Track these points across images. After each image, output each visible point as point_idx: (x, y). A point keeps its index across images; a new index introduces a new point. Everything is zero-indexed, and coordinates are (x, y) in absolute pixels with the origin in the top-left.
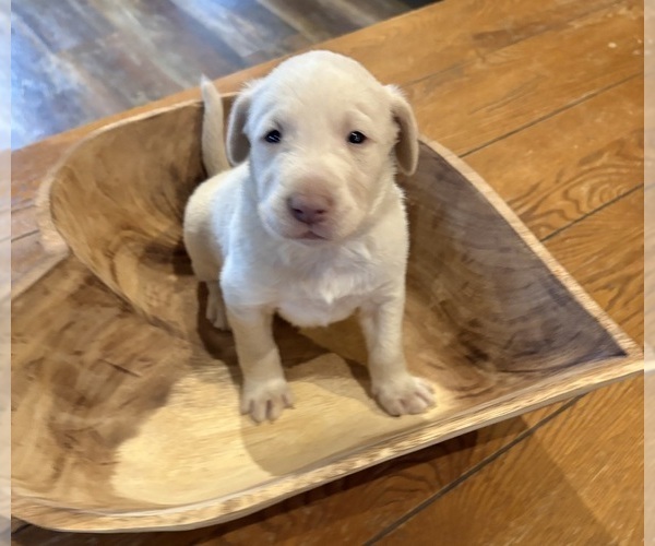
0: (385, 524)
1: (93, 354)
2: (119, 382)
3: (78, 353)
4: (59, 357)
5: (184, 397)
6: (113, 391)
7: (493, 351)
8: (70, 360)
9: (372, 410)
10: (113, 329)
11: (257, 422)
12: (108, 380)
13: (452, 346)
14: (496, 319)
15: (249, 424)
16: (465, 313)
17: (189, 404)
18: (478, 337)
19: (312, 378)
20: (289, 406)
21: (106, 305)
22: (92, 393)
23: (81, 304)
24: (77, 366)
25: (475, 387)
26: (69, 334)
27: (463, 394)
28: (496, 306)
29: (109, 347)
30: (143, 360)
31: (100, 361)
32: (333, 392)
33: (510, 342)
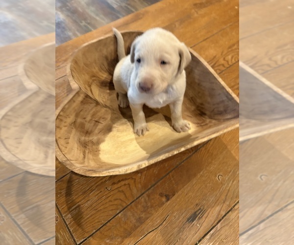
0: (178, 163)
1: (89, 118)
2: (97, 126)
3: (85, 118)
4: (79, 120)
5: (117, 129)
6: (96, 128)
7: (207, 113)
8: (83, 121)
10: (94, 110)
11: (139, 136)
12: (94, 125)
13: (195, 110)
15: (137, 136)
16: (199, 101)
17: (118, 131)
18: (203, 108)
19: (153, 121)
20: (147, 130)
22: (90, 130)
23: (84, 104)
24: (85, 122)
25: (202, 123)
26: (82, 113)
27: (199, 125)
28: (209, 100)
29: (93, 115)
30: (103, 118)
31: (91, 120)
32: (160, 125)
33: (213, 110)
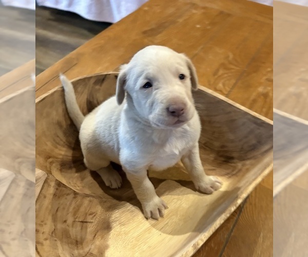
1: (70, 220)
2: (86, 228)
3: (65, 221)
6: (86, 233)
8: (64, 226)
9: (199, 195)
10: (73, 205)
12: (82, 229)
13: (216, 159)
14: (232, 141)
16: (217, 144)
21: (68, 194)
22: (79, 237)
23: (59, 197)
24: (67, 227)
26: (59, 214)
29: (75, 213)
30: (90, 214)
31: (74, 221)
